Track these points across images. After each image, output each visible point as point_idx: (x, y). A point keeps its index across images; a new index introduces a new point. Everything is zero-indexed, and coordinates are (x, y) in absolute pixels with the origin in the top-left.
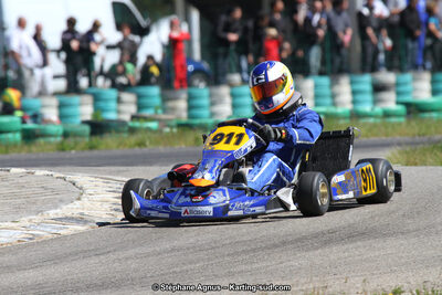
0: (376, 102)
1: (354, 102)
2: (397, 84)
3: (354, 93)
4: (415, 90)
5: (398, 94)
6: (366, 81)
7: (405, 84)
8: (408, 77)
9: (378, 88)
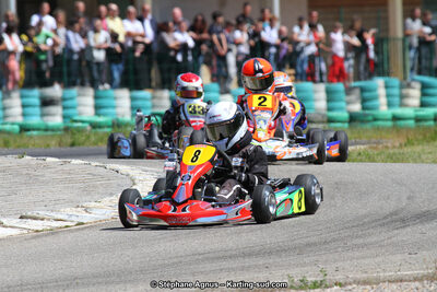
0: (43, 115)
1: (24, 115)
2: (64, 99)
3: (24, 106)
4: (79, 105)
5: (64, 108)
6: (35, 95)
7: (72, 98)
8: (74, 91)
9: (46, 102)
